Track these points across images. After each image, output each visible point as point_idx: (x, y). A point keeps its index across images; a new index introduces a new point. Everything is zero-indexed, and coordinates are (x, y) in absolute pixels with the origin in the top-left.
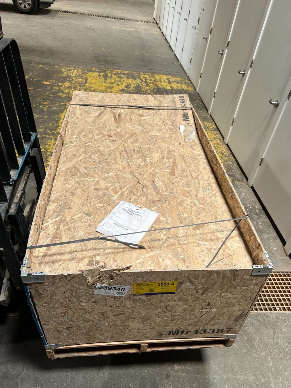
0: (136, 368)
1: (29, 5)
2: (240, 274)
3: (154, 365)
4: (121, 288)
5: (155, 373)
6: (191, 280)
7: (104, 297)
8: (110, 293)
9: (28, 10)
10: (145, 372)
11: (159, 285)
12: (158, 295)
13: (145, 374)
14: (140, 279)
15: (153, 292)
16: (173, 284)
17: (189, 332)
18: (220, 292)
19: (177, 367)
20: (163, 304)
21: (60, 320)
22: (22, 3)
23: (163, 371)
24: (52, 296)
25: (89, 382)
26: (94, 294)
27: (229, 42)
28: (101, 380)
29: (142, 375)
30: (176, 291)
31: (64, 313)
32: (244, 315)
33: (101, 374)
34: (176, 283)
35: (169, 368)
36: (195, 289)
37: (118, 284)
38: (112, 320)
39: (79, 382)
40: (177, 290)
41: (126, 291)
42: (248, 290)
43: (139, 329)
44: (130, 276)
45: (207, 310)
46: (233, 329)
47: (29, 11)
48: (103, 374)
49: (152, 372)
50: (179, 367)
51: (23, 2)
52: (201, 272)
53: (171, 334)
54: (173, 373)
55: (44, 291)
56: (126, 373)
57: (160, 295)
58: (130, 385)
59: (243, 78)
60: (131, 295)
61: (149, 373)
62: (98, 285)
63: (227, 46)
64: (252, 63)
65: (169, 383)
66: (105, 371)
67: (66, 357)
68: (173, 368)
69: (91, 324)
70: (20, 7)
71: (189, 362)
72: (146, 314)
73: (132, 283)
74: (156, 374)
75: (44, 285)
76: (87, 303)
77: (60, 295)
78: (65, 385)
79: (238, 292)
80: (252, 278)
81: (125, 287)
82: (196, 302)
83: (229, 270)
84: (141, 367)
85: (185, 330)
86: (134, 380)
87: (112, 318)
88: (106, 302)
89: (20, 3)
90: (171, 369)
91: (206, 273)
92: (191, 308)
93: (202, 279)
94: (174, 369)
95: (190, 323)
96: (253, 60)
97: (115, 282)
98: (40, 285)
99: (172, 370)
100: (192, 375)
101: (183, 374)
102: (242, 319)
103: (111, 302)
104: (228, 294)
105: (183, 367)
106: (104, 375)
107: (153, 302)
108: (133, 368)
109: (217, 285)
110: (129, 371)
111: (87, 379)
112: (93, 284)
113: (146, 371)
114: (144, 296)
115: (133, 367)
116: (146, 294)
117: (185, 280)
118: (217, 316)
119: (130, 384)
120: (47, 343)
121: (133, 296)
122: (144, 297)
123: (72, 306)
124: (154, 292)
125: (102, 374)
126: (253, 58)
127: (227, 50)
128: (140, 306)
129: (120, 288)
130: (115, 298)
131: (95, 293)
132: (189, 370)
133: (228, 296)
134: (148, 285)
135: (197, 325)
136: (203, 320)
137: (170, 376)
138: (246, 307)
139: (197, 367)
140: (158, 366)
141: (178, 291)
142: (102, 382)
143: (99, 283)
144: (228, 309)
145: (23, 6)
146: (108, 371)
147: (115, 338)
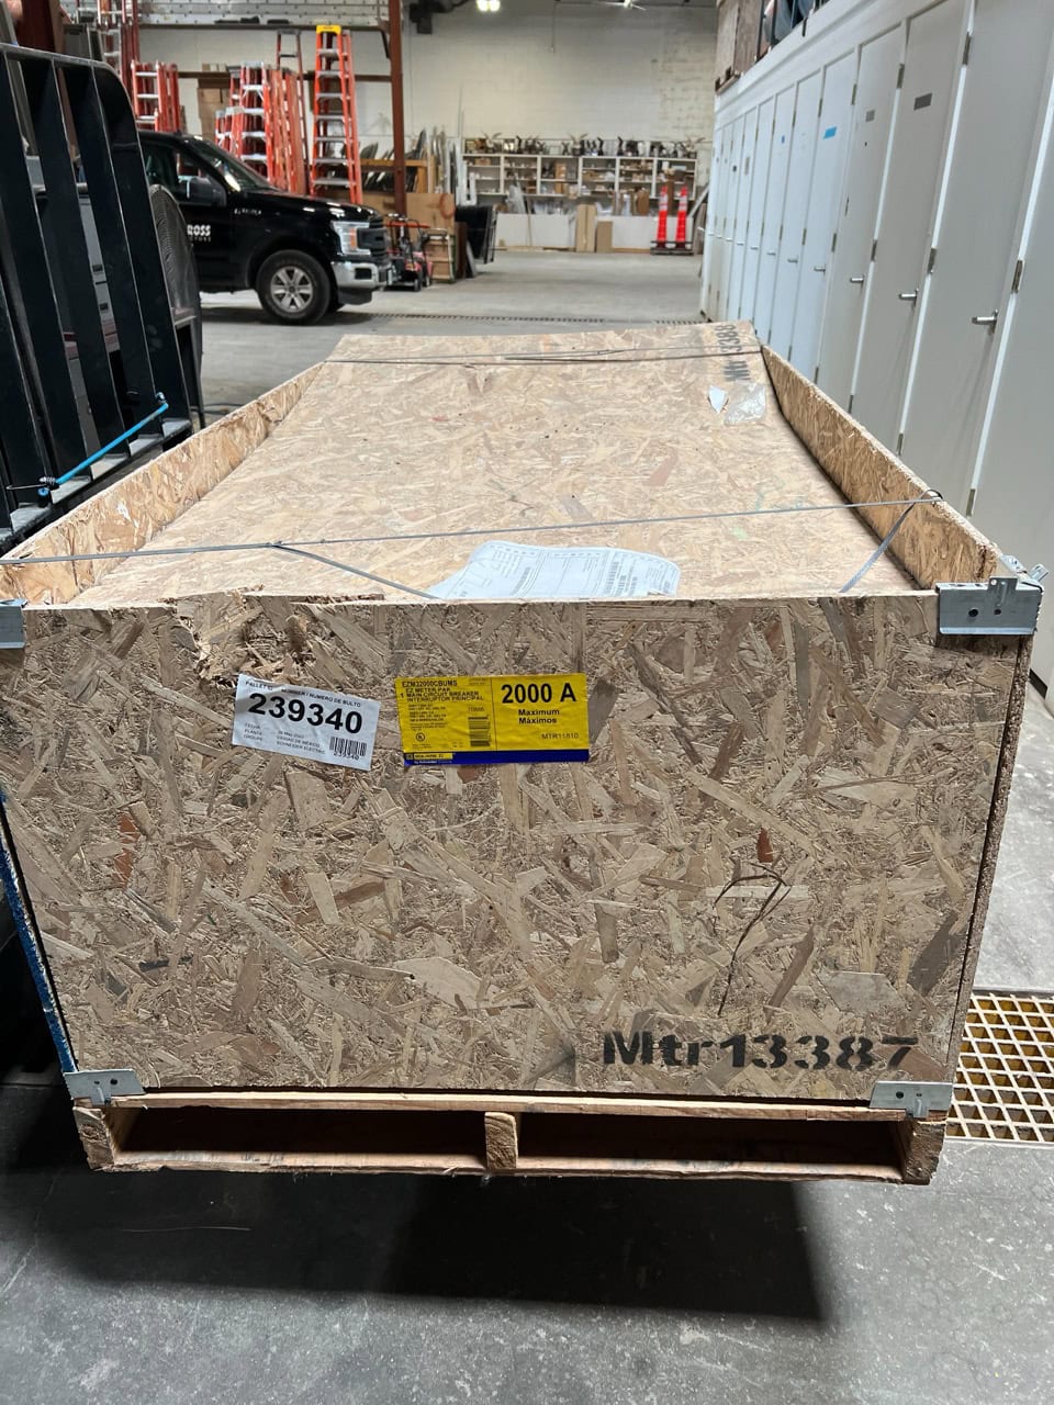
0: (497, 1316)
1: (305, 297)
2: (881, 630)
3: (581, 1315)
4: (346, 711)
5: (582, 1348)
6: (647, 665)
7: (277, 771)
8: (297, 740)
9: (301, 312)
10: (535, 1339)
11: (505, 701)
12: (512, 765)
13: (535, 1344)
14: (418, 653)
15: (487, 744)
16: (568, 693)
17: (703, 1052)
18: (804, 760)
19: (690, 1333)
20: (546, 834)
21: (111, 908)
22: (284, 295)
23: (623, 1343)
24: (62, 748)
25: (274, 1349)
26: (234, 742)
27: (933, 251)
28: (330, 1347)
29: (519, 1348)
30: (593, 742)
31: (125, 863)
32: (955, 942)
33: (335, 1323)
34: (581, 685)
35: (652, 1331)
36: (674, 730)
37: (327, 687)
38: (331, 927)
39: (230, 1346)
40: (593, 735)
41: (367, 735)
42: (940, 747)
43: (464, 1010)
44: (370, 630)
45: (761, 890)
46: (920, 1047)
47: (303, 315)
48: (343, 1326)
49: (568, 1339)
50: (702, 1336)
51: (287, 293)
52: (685, 612)
53: (618, 1060)
54: (667, 1355)
55: (26, 711)
56: (446, 1331)
57: (521, 769)
58: (459, 1383)
59: (992, 339)
60: (393, 759)
61: (557, 1345)
62: (245, 687)
63: (930, 267)
64: (1018, 273)
65: (647, 1399)
66: (355, 1315)
67: (164, 1168)
68: (672, 1335)
69: (243, 949)
70: (277, 307)
71: (754, 1322)
72: (480, 901)
73: (387, 683)
74: (586, 1352)
75: (25, 676)
76: (211, 801)
77: (96, 741)
78: (168, 1350)
79: (894, 762)
80: (949, 665)
81: (359, 705)
82: (696, 828)
83: (819, 599)
84: (519, 1314)
85: (679, 1031)
86: (479, 1363)
87: (330, 914)
88: (292, 803)
89: (277, 295)
90: (660, 1340)
91: (709, 616)
92: (683, 871)
93: (700, 662)
94: (678, 1343)
95: (696, 983)
96: (1020, 263)
97: (312, 672)
98: (8, 671)
99: (664, 1343)
100: (766, 1378)
101: (722, 1368)
102: (953, 972)
103: (314, 802)
104: (848, 776)
105: (719, 1335)
106: (344, 1328)
107: (496, 813)
108: (481, 1316)
109: (779, 705)
110: (464, 1324)
111: (267, 1337)
112: (223, 683)
113: (543, 1334)
114: (452, 773)
115: (482, 1313)
116: (461, 759)
117: (619, 664)
118: (820, 937)
119: (458, 1379)
120: (76, 1062)
121: (406, 770)
122: (452, 779)
123: (149, 822)
124: (493, 747)
125: (337, 1326)
126: (1021, 256)
127: (928, 280)
128: (442, 839)
129: (338, 712)
130: (326, 779)
131: (239, 737)
132: (750, 1354)
133: (850, 792)
134: (456, 696)
135: (729, 997)
136: (754, 962)
137: (653, 1366)
138: (957, 880)
139: (794, 1346)
140: (599, 1318)
141: (602, 739)
142: (329, 1355)
143: (246, 672)
144: (868, 885)
145: (286, 301)
146: (366, 1316)
147: (362, 1065)
